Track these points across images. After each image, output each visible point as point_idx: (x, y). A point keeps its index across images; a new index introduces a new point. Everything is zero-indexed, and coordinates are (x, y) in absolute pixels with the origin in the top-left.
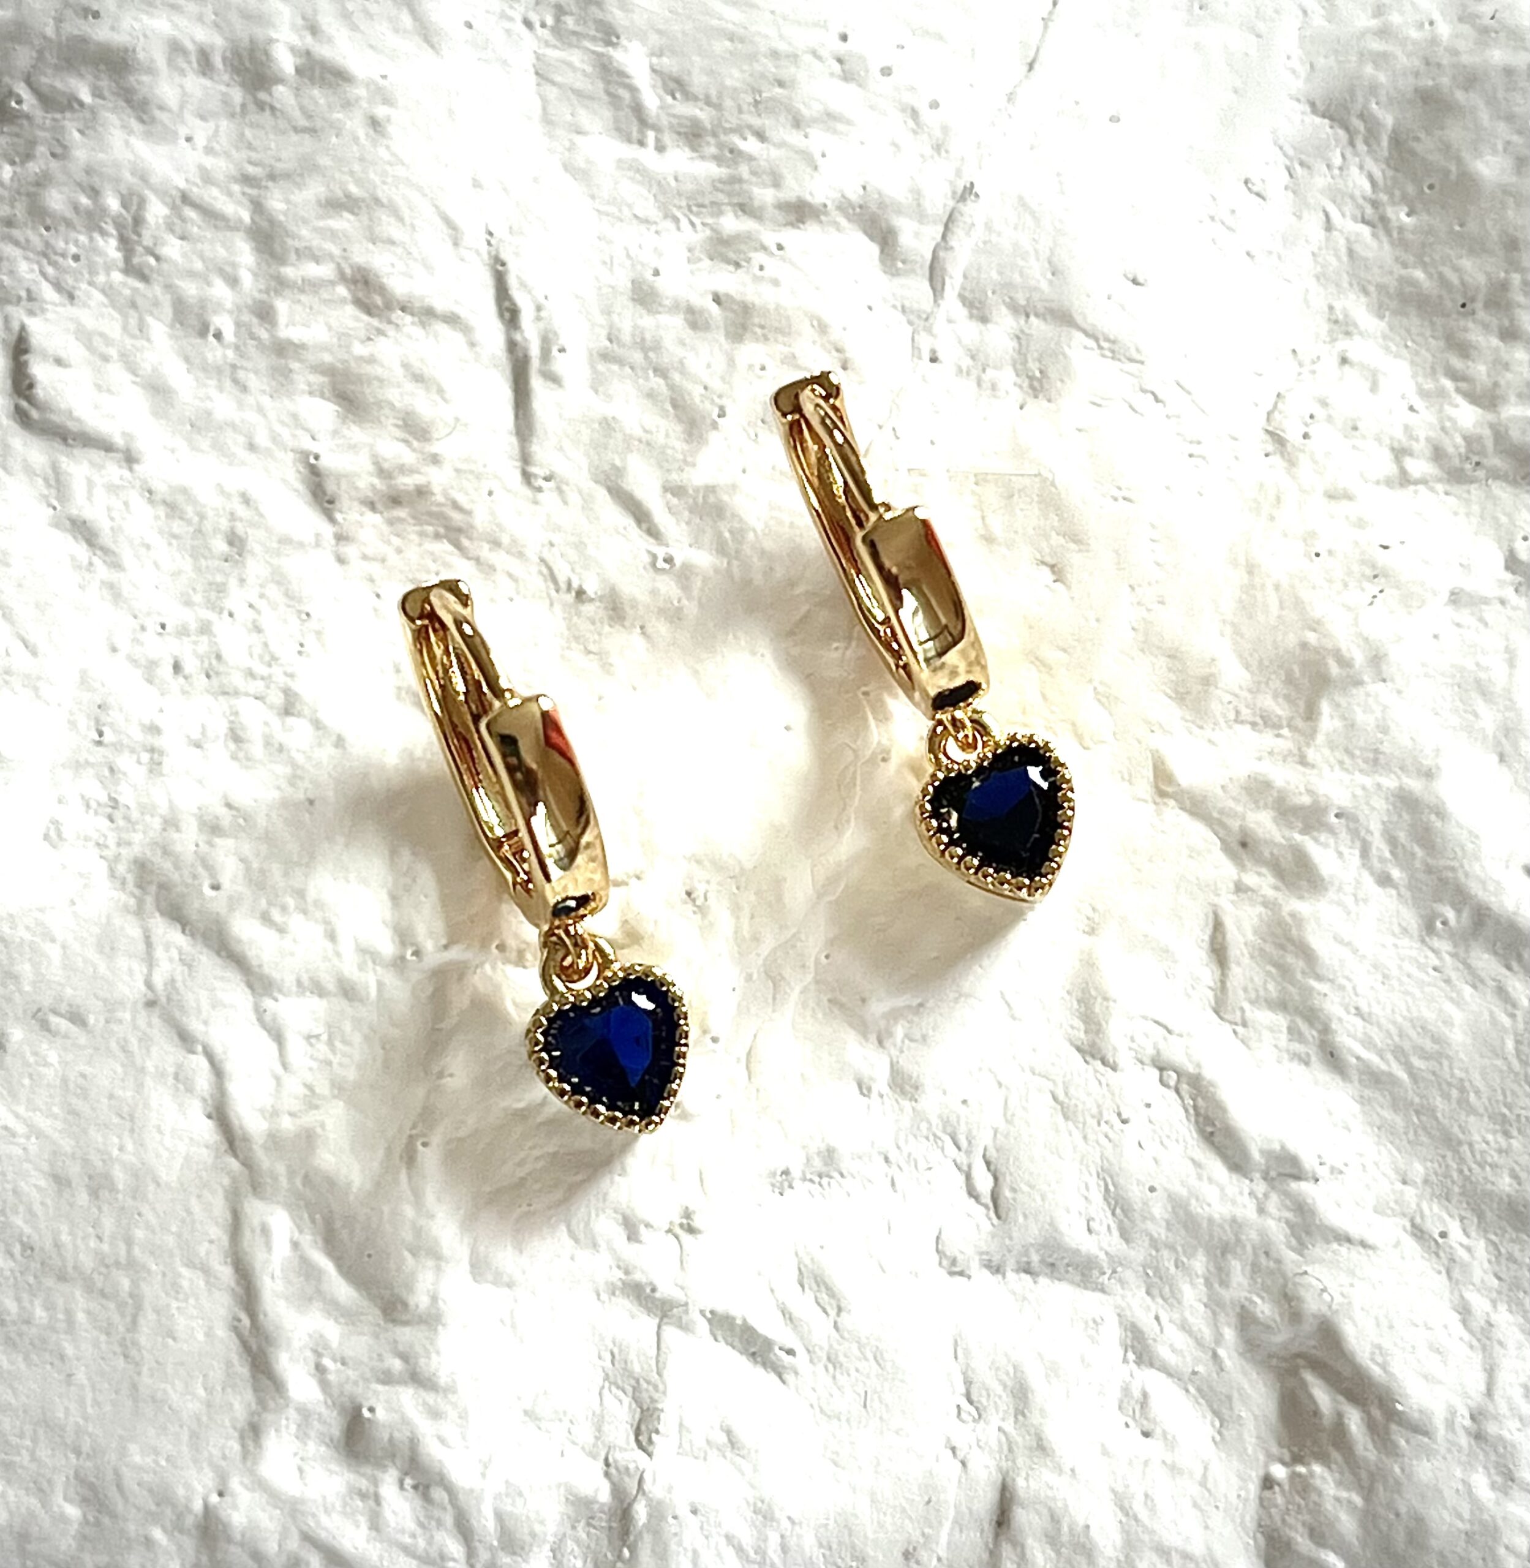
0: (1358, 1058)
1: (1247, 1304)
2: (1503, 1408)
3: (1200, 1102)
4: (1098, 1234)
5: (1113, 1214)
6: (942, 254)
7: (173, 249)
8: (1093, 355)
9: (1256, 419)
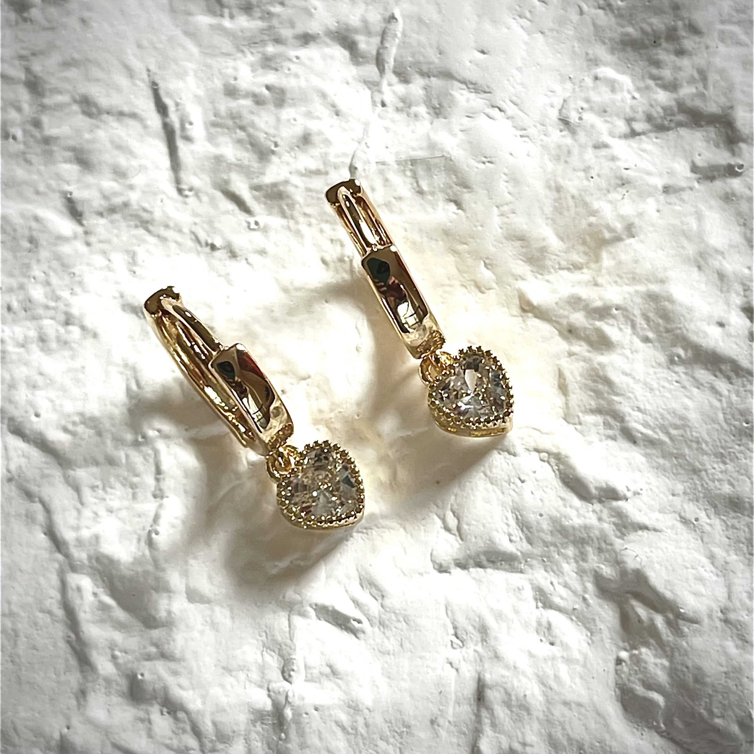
0: (642, 433)
1: (597, 569)
2: (738, 604)
3: (561, 467)
4: (515, 542)
5: (522, 531)
6: (381, 51)
8: (465, 92)
9: (554, 114)
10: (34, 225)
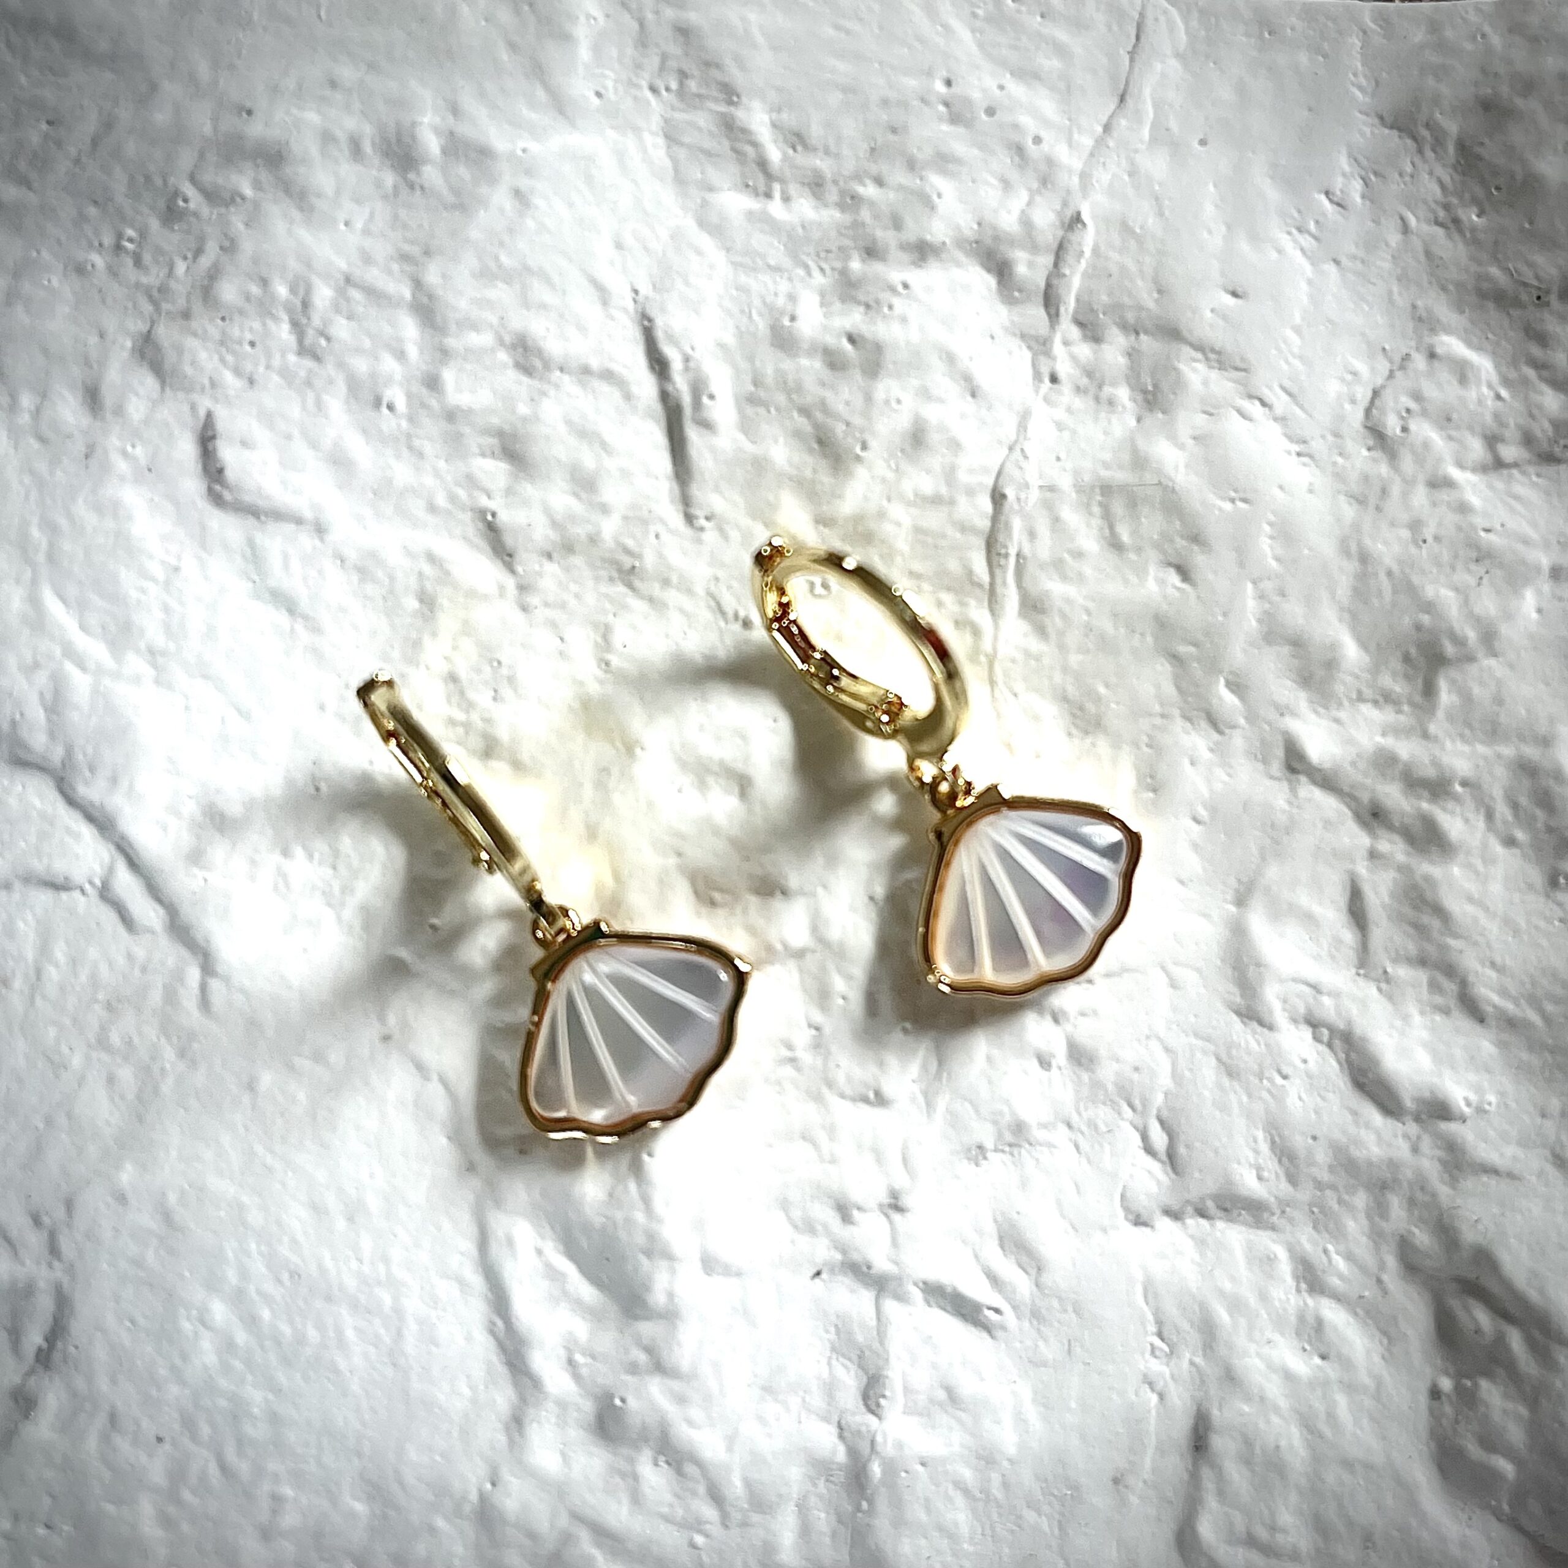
0: (1495, 1006)
1: (1406, 1234)
3: (1353, 1055)
4: (1267, 1180)
5: (1280, 1162)
6: (1055, 282)
7: (342, 329)
8: (1201, 367)
9: (1356, 416)
10: (427, 569)
